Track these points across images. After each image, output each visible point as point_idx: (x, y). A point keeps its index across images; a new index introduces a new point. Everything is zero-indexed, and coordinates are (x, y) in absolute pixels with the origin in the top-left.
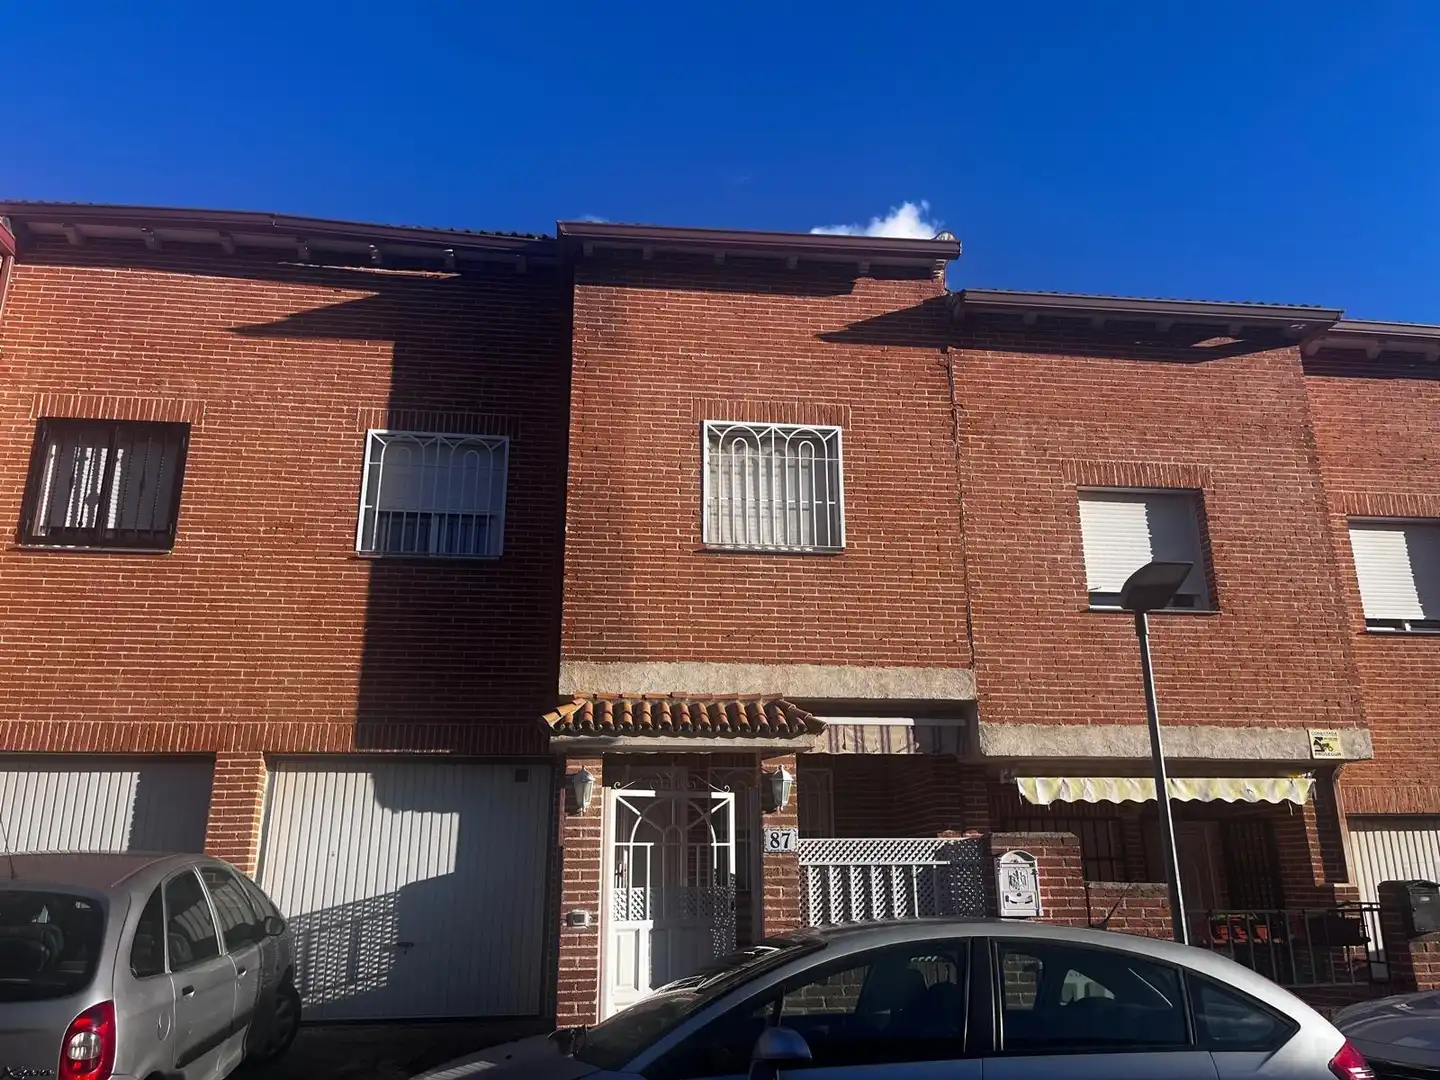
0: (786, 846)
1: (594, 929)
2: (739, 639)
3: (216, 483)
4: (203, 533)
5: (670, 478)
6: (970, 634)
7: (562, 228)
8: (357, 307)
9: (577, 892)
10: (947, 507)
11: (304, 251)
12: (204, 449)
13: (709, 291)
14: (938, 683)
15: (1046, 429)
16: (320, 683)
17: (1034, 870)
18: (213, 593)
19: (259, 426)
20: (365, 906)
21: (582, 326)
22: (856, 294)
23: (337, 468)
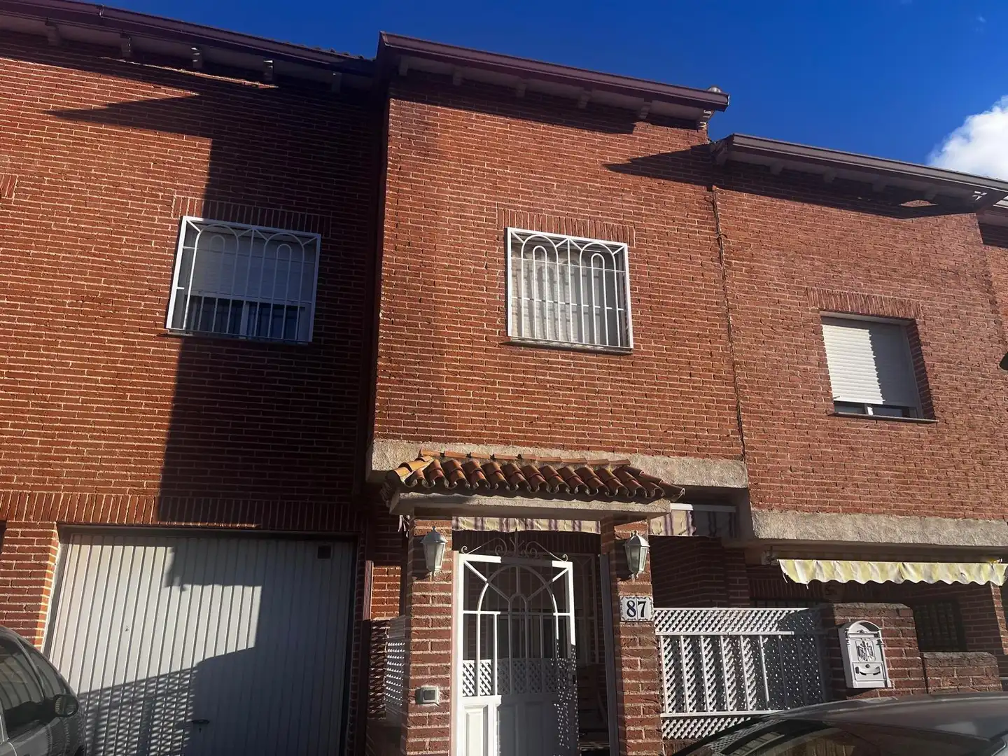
0: (642, 615)
1: (446, 707)
2: (542, 426)
3: (23, 254)
4: (6, 301)
5: (478, 276)
6: (741, 430)
7: (385, 39)
8: (175, 104)
9: (426, 665)
10: (717, 321)
11: (127, 47)
12: (12, 221)
13: (511, 117)
14: (716, 472)
16: (121, 454)
17: (879, 641)
18: (10, 361)
19: (70, 203)
20: (159, 683)
21: (397, 134)
22: (636, 134)
23: (151, 249)
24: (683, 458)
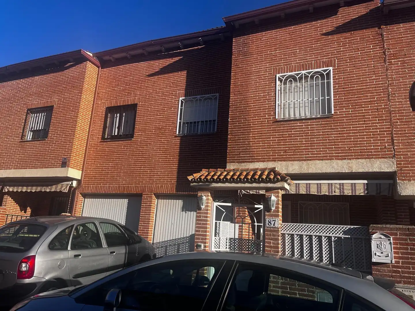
0: (274, 225)
2: (290, 152)
3: (143, 119)
4: (140, 133)
5: (264, 97)
6: (393, 144)
8: (177, 62)
9: (200, 237)
10: (382, 92)
11: (163, 50)
12: (140, 110)
16: (167, 173)
17: (390, 242)
18: (142, 150)
20: (181, 240)
22: (340, 14)
23: (172, 111)
24: (358, 160)
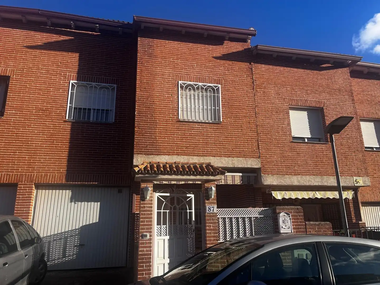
0: (213, 211)
1: (150, 239)
2: (190, 149)
3: (19, 96)
4: (14, 112)
5: (168, 99)
6: (259, 148)
7: (135, 18)
8: (66, 42)
9: (145, 227)
10: (252, 111)
11: (49, 23)
12: (15, 85)
13: (180, 42)
14: (250, 163)
15: (280, 88)
16: (54, 161)
17: (290, 218)
18: (17, 131)
19: (33, 78)
20: (68, 233)
21: (141, 50)
22: (225, 45)
23: (60, 92)
24: (238, 158)
